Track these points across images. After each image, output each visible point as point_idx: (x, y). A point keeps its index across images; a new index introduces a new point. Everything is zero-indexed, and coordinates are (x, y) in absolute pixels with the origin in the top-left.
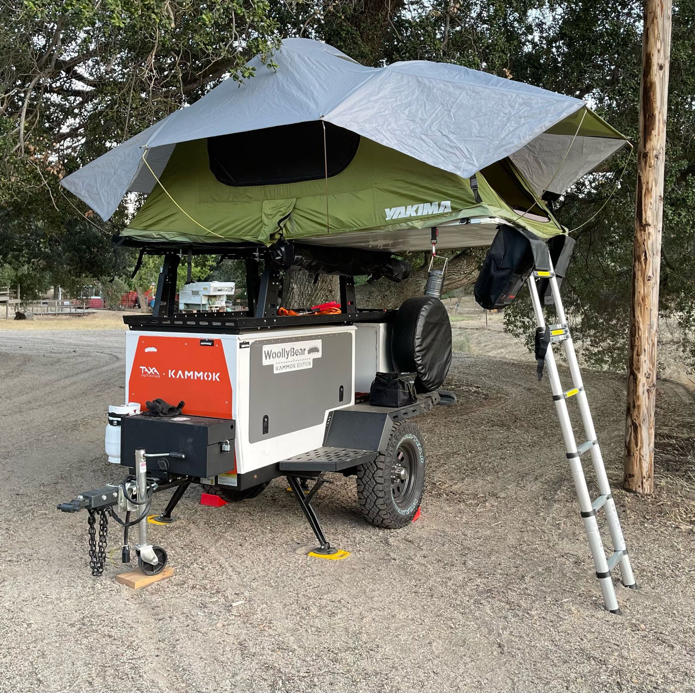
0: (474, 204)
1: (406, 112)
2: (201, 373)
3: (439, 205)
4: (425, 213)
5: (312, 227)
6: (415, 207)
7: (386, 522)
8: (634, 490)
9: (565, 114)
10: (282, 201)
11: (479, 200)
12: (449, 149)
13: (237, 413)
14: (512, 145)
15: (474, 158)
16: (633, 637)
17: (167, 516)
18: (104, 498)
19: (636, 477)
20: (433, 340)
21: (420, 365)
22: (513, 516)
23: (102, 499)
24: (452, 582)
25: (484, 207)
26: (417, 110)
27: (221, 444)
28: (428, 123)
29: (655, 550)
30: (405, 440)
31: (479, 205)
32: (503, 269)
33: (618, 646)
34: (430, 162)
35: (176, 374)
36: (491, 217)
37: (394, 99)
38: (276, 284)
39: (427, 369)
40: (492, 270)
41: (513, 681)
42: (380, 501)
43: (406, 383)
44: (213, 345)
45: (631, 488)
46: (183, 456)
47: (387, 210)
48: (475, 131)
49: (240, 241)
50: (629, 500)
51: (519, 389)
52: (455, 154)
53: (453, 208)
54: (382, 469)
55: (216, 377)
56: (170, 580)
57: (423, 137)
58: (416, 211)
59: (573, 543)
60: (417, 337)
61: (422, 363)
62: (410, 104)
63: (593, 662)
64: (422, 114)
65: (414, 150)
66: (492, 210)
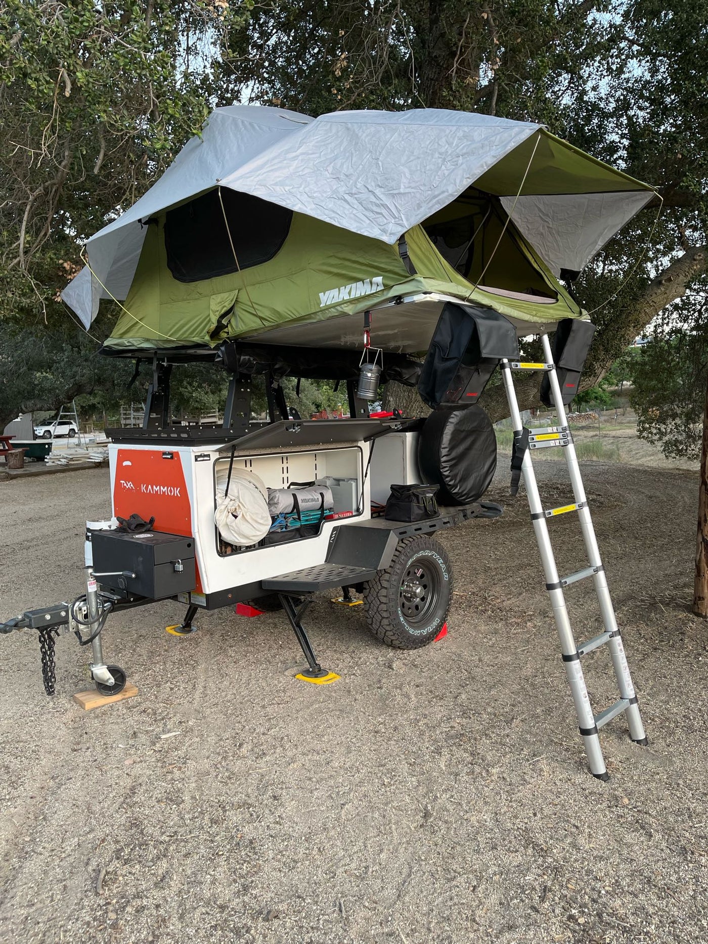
0: (407, 277)
1: (330, 169)
2: (166, 488)
3: (371, 283)
4: (358, 295)
5: (254, 322)
6: (348, 287)
7: (396, 643)
8: (704, 614)
9: (513, 144)
10: (226, 295)
11: (413, 271)
12: (375, 209)
13: (196, 530)
14: (446, 194)
15: (402, 216)
16: (605, 816)
17: (187, 627)
18: (48, 617)
19: (706, 600)
20: (468, 449)
21: (448, 476)
22: (548, 640)
23: (45, 619)
24: (426, 721)
25: (417, 280)
26: (342, 164)
27: (173, 563)
28: (354, 178)
29: (695, 693)
30: (418, 558)
31: (412, 278)
32: (451, 359)
33: (577, 827)
34: (353, 227)
35: (147, 488)
36: (425, 293)
37: (317, 155)
38: (246, 390)
39: (457, 481)
40: (436, 361)
41: (410, 871)
42: (385, 622)
43: (421, 496)
44: (172, 458)
45: (700, 612)
46: (134, 576)
47: (321, 295)
48: (405, 181)
49: (193, 344)
50: (694, 626)
51: (641, 497)
52: (381, 214)
53: (385, 285)
54: (386, 588)
55: (177, 492)
56: (127, 701)
57: (347, 197)
58: (349, 293)
59: (599, 677)
60: (443, 446)
61: (450, 474)
62: (336, 158)
63: (530, 851)
64: (348, 168)
65: (334, 215)
66: (427, 284)
